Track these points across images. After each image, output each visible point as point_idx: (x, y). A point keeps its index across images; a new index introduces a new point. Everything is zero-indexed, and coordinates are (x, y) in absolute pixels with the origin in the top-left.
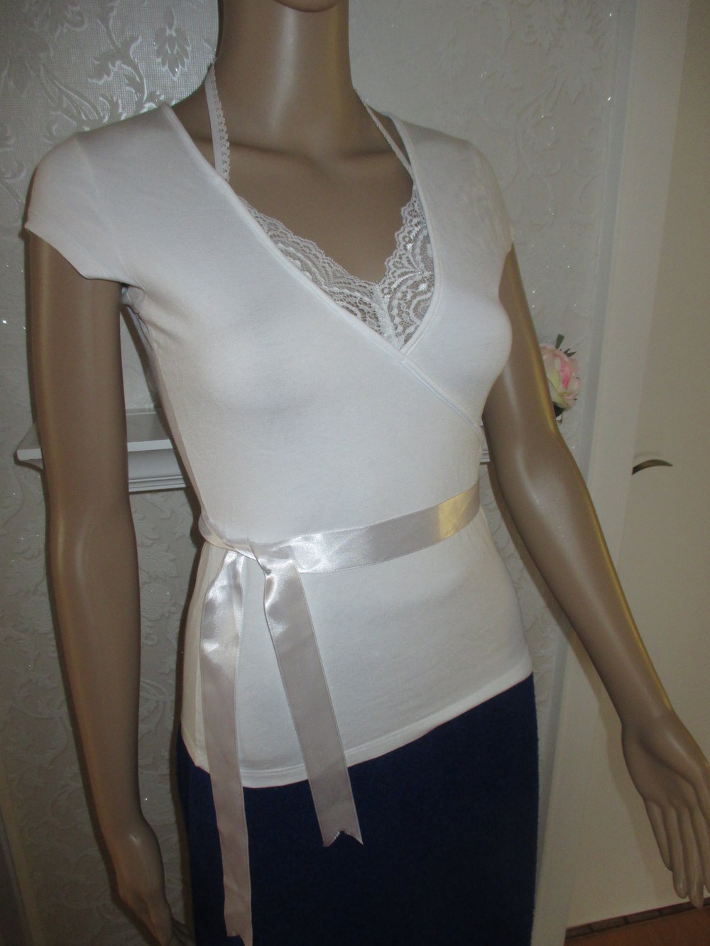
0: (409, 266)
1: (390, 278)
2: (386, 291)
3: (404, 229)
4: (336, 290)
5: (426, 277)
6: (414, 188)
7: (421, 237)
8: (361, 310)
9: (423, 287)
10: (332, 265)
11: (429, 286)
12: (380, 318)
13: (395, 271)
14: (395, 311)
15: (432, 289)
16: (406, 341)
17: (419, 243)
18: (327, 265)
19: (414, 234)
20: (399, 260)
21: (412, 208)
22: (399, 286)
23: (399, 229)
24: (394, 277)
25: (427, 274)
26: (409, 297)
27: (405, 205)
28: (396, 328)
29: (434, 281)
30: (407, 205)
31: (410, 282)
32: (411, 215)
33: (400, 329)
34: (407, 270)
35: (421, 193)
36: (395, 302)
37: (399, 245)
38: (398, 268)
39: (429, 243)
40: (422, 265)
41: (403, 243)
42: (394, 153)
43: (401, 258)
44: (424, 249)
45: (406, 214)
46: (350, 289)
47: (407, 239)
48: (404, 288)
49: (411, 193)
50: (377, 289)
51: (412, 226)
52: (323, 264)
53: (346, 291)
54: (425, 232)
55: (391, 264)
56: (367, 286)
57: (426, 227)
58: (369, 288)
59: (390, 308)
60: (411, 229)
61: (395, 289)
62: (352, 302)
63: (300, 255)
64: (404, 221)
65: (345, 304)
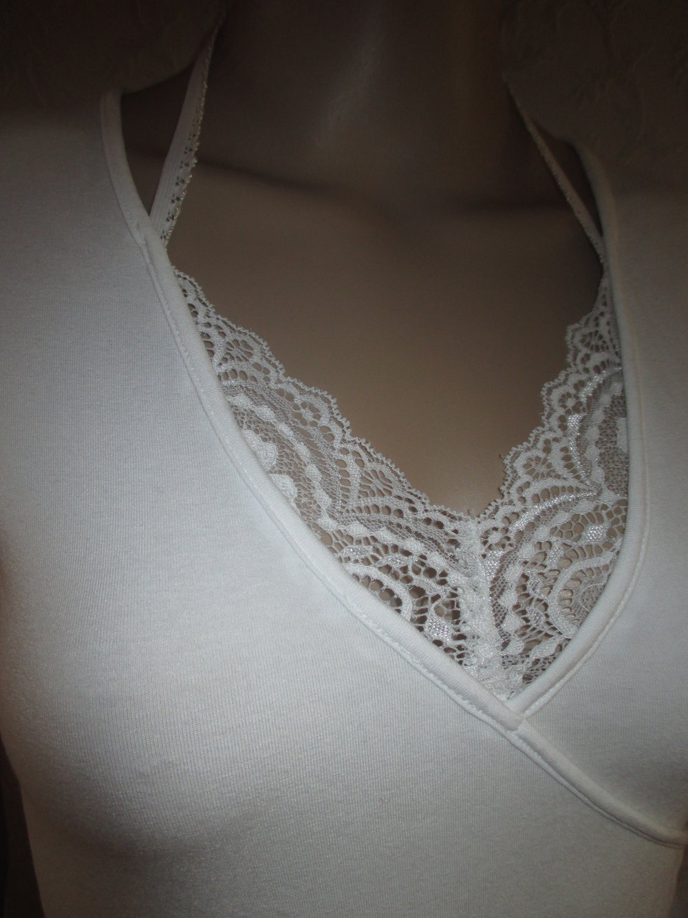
0: (564, 472)
1: (511, 502)
2: (495, 538)
3: (567, 376)
4: (357, 530)
5: (605, 507)
6: (604, 283)
7: (605, 399)
8: (418, 592)
9: (594, 533)
10: (365, 457)
11: (611, 533)
12: (465, 616)
13: (528, 484)
14: (510, 599)
15: (617, 544)
16: (528, 679)
17: (599, 416)
18: (349, 459)
19: (588, 390)
20: (542, 455)
21: (593, 330)
22: (532, 526)
23: (553, 375)
24: (523, 500)
25: (609, 498)
26: (552, 561)
27: (577, 320)
28: (505, 645)
29: (625, 519)
30: (585, 318)
31: (562, 518)
32: (587, 345)
33: (516, 646)
34: (559, 483)
35: (619, 295)
36: (513, 574)
37: (549, 416)
38: (536, 477)
39: (625, 413)
40: (598, 474)
41: (561, 411)
42: (567, 208)
43: (547, 450)
44: (608, 430)
45: (578, 337)
46: (393, 528)
47: (570, 403)
48: (542, 533)
49: (597, 293)
50: (471, 530)
51: (586, 370)
52: (341, 456)
53: (386, 536)
54: (616, 388)
55: (519, 463)
56: (444, 520)
57: (620, 375)
58: (449, 526)
59: (498, 587)
60: (584, 377)
61: (520, 533)
62: (396, 566)
63: (284, 429)
64: (570, 359)
65: (374, 573)
